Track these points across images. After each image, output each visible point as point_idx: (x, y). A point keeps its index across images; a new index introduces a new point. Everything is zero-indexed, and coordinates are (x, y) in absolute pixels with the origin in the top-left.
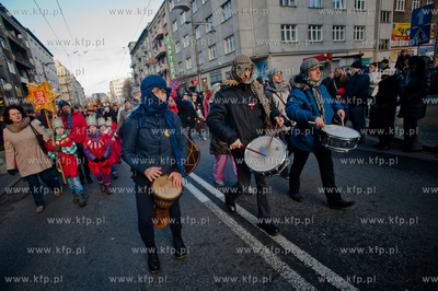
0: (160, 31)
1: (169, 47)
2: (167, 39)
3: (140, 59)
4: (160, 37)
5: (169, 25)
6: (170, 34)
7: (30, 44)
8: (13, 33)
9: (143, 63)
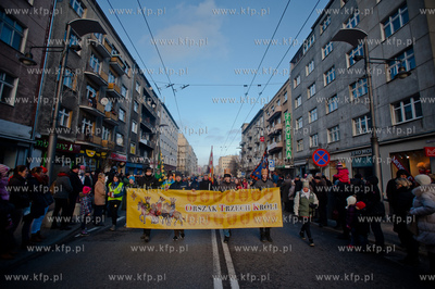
0: (278, 109)
1: (288, 123)
2: (286, 116)
3: (251, 138)
4: (277, 116)
5: (290, 102)
6: (290, 111)
7: (161, 115)
8: (149, 103)
9: (253, 141)
